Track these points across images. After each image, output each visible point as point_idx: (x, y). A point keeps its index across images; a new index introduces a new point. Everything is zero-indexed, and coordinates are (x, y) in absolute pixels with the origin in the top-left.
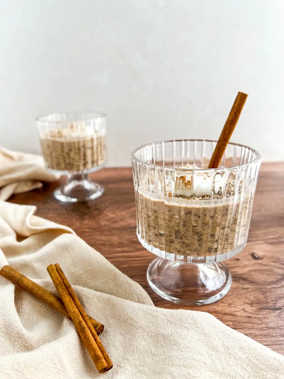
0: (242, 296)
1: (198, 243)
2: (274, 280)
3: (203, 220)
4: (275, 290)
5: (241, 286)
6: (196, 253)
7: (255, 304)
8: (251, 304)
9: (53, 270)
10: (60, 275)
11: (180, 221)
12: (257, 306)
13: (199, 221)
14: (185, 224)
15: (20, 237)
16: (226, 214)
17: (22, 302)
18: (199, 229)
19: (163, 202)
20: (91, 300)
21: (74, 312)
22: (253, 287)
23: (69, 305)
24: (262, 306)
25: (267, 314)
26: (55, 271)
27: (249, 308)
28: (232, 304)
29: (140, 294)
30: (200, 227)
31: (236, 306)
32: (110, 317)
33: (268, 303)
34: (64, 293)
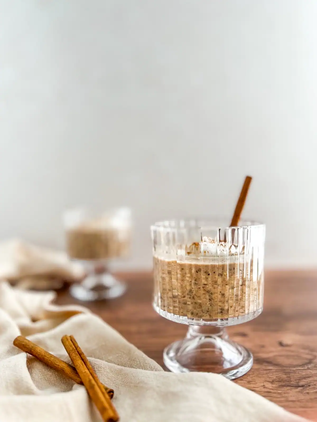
0: (264, 375)
1: (209, 303)
2: (301, 364)
3: (212, 277)
4: (300, 371)
5: (264, 367)
6: (208, 315)
7: (276, 382)
8: (272, 382)
9: (67, 339)
10: (74, 344)
11: (192, 280)
12: (279, 384)
13: (209, 278)
14: (196, 282)
15: (34, 320)
16: (234, 273)
17: (32, 371)
18: (209, 287)
19: (176, 262)
20: (103, 369)
21: (85, 372)
22: (276, 368)
23: (81, 367)
24: (283, 384)
25: (288, 390)
26: (69, 340)
27: (269, 385)
28: (251, 382)
29: (154, 367)
30: (210, 285)
31: (256, 383)
32: (121, 386)
33: (291, 381)
34: (76, 358)
